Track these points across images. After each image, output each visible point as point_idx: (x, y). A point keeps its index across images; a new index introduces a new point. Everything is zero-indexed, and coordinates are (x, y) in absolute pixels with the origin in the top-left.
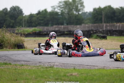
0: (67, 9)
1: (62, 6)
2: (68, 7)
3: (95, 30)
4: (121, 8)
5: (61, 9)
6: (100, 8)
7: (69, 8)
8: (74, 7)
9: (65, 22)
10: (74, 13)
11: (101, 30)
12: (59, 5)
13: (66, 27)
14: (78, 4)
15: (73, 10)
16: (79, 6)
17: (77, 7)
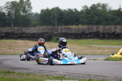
0: (14, 10)
1: (9, 7)
2: (15, 8)
3: (50, 33)
4: (69, 9)
5: (8, 10)
6: (47, 10)
7: (17, 9)
8: (22, 8)
9: (12, 22)
10: (21, 14)
11: (56, 33)
12: (6, 6)
13: (20, 29)
14: (25, 5)
15: (21, 11)
16: (27, 7)
17: (25, 7)
